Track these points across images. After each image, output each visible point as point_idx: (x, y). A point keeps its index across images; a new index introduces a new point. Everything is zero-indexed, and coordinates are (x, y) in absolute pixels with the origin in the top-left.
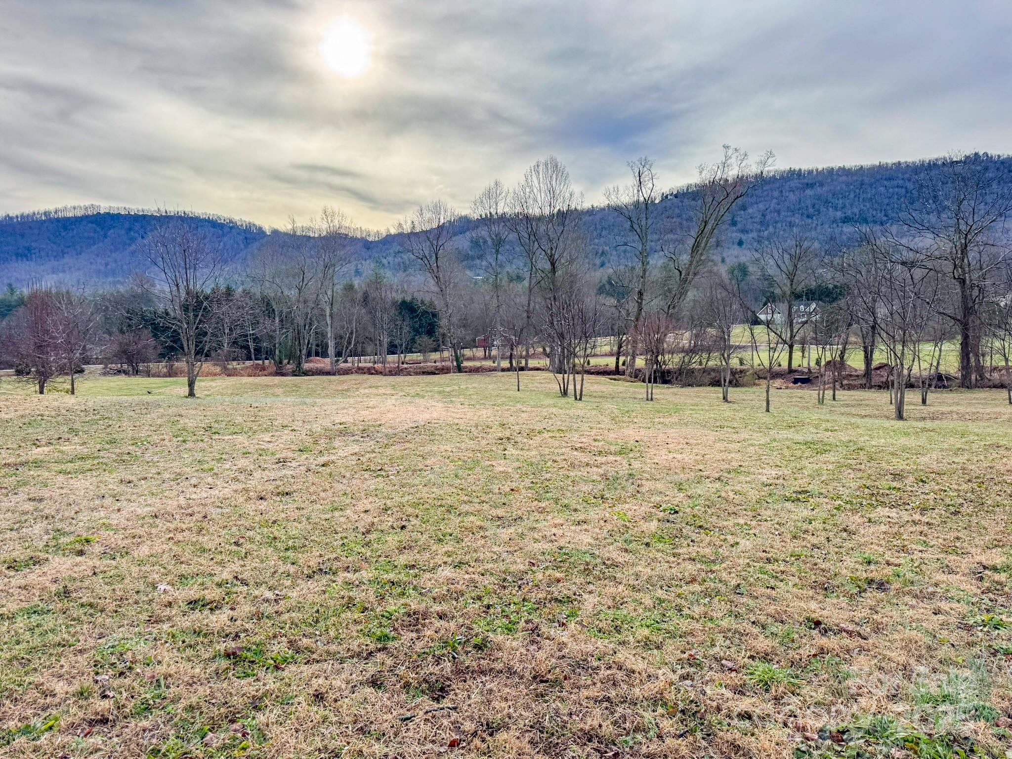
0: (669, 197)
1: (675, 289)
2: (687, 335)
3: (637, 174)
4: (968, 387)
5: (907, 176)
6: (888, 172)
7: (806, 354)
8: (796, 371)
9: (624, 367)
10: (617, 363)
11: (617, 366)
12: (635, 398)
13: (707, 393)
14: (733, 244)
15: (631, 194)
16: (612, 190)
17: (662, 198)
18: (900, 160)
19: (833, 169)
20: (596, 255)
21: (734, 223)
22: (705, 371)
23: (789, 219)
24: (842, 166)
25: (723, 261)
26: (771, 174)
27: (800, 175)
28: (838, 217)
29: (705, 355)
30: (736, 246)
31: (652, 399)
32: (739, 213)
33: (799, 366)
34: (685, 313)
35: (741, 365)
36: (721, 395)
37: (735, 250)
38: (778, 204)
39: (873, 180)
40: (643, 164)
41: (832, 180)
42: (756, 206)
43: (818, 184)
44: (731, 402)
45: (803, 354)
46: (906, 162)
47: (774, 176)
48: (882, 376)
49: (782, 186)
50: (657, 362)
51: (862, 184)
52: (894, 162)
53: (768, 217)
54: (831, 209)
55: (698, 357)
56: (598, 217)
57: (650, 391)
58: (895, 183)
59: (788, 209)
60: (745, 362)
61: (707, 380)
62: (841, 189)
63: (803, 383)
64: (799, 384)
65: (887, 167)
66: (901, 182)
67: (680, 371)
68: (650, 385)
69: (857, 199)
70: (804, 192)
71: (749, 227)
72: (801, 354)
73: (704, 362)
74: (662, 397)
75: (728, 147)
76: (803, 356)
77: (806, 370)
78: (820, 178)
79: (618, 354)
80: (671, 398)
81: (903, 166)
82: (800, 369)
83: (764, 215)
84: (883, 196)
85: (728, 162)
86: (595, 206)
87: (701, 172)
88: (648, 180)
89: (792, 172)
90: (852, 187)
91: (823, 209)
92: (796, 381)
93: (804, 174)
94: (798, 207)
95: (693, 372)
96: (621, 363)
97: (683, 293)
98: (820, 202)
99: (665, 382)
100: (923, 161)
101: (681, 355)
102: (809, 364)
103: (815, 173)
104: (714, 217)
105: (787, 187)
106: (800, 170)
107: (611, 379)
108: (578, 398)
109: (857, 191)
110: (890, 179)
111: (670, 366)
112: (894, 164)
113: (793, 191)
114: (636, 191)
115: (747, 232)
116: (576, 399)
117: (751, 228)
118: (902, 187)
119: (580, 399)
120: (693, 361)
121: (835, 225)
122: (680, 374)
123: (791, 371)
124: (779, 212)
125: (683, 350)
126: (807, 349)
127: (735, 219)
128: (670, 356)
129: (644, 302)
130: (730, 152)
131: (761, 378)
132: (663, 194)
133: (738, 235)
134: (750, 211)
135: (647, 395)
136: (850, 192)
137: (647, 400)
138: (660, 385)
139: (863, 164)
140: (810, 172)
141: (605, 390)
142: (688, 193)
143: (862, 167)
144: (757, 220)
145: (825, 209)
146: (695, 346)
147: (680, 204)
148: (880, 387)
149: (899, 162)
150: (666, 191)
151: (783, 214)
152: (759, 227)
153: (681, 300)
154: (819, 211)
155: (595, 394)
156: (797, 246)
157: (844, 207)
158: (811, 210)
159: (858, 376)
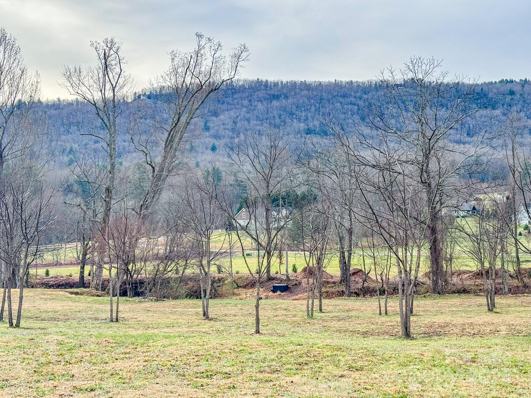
0: (142, 97)
1: (147, 186)
2: (162, 240)
3: (102, 56)
4: (439, 293)
5: (358, 94)
6: (343, 90)
7: (284, 260)
8: (273, 279)
9: (90, 278)
10: (82, 272)
11: (82, 277)
12: (96, 319)
13: (185, 307)
14: (207, 148)
15: (95, 77)
16: (72, 70)
17: (135, 98)
18: (352, 80)
19: (295, 83)
20: (63, 152)
21: (207, 128)
22: (183, 280)
23: (258, 128)
24: (303, 80)
25: (197, 165)
26: (241, 83)
27: (267, 87)
28: (302, 129)
29: (182, 263)
30: (209, 151)
31: (117, 320)
32: (211, 118)
33: (277, 273)
34: (160, 217)
35: (219, 273)
36: (200, 310)
37: (209, 156)
38: (248, 113)
39: (330, 96)
40: (109, 45)
41: (295, 94)
42: (227, 113)
43: (283, 96)
44: (211, 319)
45: (281, 260)
46: (357, 82)
47: (243, 85)
48: (357, 283)
49: (251, 95)
50: (127, 271)
51: (321, 99)
52: (347, 80)
53: (239, 125)
54: (295, 121)
55: (174, 264)
56: (65, 112)
57: (115, 308)
58: (349, 100)
59: (257, 118)
60: (223, 270)
61: (183, 290)
62: (304, 102)
63: (282, 292)
64: (279, 292)
65: (341, 85)
66: (353, 99)
67: (154, 282)
68: (115, 299)
69: (317, 112)
70: (271, 102)
71: (221, 132)
72: (278, 260)
73: (181, 269)
74: (130, 315)
75: (201, 36)
76: (281, 263)
77: (284, 278)
78: (285, 91)
79: (83, 263)
80: (141, 316)
81: (355, 85)
82: (278, 276)
83: (235, 123)
84: (339, 111)
85: (202, 52)
86: (62, 100)
87: (173, 59)
88: (116, 65)
89: (259, 82)
90: (313, 101)
91: (288, 120)
92: (275, 289)
93: (271, 86)
94: (266, 116)
95: (169, 282)
96: (86, 273)
97: (157, 191)
98: (285, 113)
99: (137, 294)
100: (371, 82)
101: (156, 263)
102: (287, 271)
103: (280, 85)
104: (187, 110)
105: (255, 97)
106: (267, 81)
107: (72, 293)
108: (15, 322)
109: (317, 105)
110: (344, 96)
111: (143, 275)
112: (347, 83)
113: (261, 101)
114: (101, 75)
115: (220, 138)
116: (11, 324)
117: (223, 134)
118: (355, 104)
119: (18, 326)
120: (169, 269)
121: (299, 136)
122: (154, 285)
123: (270, 279)
124: (248, 120)
125: (156, 257)
126: (285, 255)
127: (208, 124)
128: (143, 264)
129: (113, 202)
130: (203, 42)
131: (240, 287)
132: (135, 94)
133: (211, 140)
134: (222, 117)
135: (111, 315)
136: (311, 105)
137: (112, 321)
138: (131, 299)
139: (321, 80)
140: (276, 84)
141: (59, 308)
142: (161, 95)
143: (320, 83)
144: (229, 127)
145: (290, 121)
146: (170, 252)
147: (153, 105)
148: (357, 295)
149: (351, 81)
150: (139, 90)
151: (253, 122)
152: (231, 133)
153: (155, 200)
154: (284, 122)
155: (44, 315)
156: (272, 147)
157: (306, 119)
158: (277, 121)
159: (334, 283)
